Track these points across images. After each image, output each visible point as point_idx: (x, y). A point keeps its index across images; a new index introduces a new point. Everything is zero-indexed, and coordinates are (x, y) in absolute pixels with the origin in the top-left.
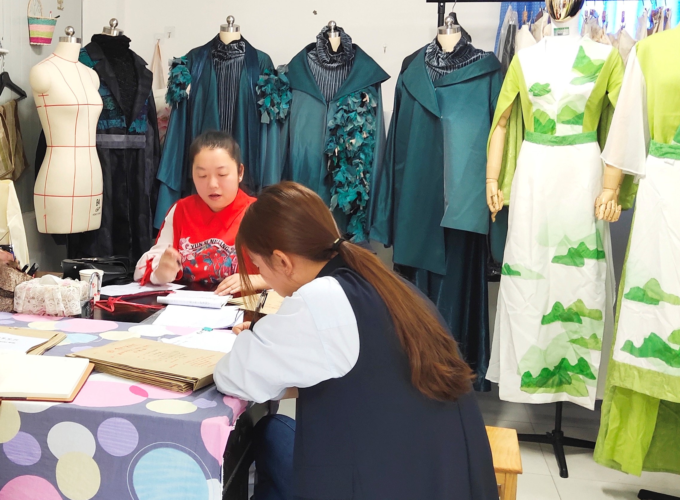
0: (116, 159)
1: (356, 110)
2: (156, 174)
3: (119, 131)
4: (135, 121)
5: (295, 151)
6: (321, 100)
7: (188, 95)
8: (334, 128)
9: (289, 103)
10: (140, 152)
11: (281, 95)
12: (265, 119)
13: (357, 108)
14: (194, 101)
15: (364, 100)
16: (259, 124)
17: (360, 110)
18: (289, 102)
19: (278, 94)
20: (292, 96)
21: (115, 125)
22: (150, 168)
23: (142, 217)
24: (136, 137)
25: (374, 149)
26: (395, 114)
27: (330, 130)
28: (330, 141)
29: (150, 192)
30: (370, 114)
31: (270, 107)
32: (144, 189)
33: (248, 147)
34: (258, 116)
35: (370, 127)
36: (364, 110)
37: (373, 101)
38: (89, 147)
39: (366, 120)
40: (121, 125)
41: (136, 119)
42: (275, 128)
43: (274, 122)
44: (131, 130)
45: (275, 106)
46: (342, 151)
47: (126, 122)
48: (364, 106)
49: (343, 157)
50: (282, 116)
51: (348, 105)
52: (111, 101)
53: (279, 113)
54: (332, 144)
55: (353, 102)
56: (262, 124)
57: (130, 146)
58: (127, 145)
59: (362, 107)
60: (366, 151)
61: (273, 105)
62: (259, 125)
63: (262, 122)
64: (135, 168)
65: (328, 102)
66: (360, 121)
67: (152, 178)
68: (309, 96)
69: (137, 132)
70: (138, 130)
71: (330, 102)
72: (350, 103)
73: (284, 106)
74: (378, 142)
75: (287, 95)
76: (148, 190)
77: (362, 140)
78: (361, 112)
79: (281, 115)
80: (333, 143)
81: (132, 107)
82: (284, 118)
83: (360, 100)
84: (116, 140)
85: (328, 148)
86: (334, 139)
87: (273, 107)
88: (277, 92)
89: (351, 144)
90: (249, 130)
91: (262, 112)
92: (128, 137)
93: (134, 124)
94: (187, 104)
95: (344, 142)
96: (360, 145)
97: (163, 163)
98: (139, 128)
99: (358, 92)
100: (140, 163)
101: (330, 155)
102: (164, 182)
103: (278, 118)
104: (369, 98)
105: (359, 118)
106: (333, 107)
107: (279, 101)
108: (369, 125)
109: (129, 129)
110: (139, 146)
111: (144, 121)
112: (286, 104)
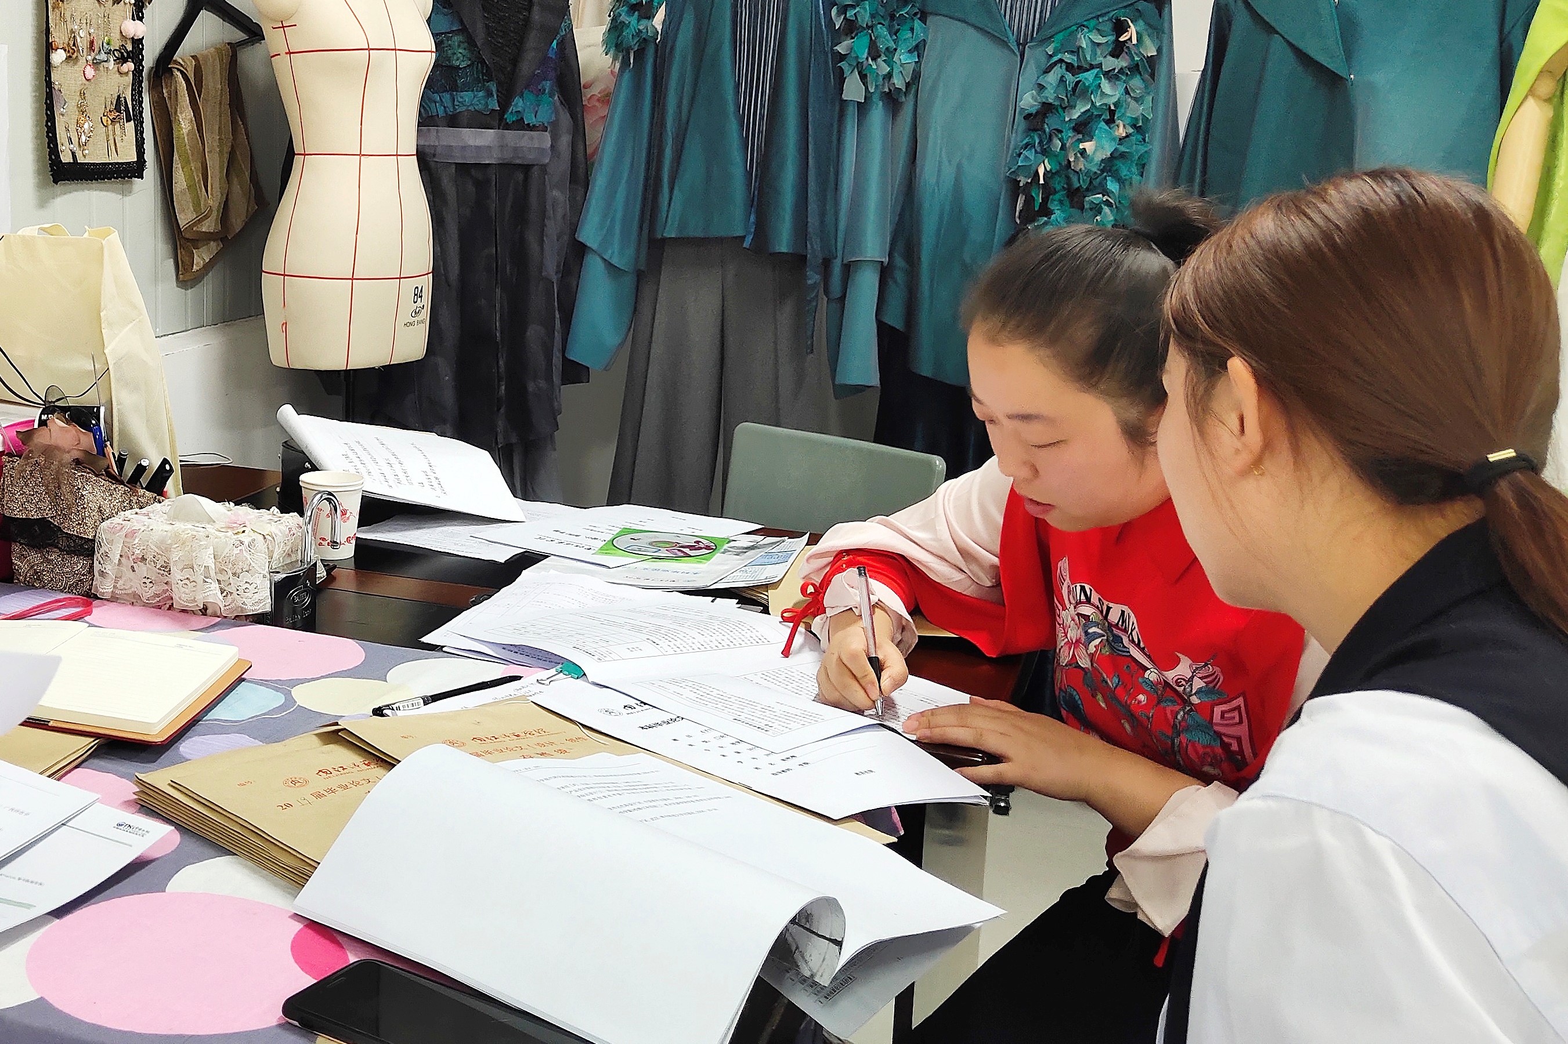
0: (470, 188)
1: (1100, 65)
2: (574, 227)
3: (479, 121)
4: (522, 96)
5: (928, 172)
6: (1006, 39)
7: (658, 32)
8: (1037, 113)
9: (918, 49)
10: (535, 172)
11: (898, 30)
12: (853, 90)
13: (1101, 59)
14: (672, 48)
15: (1122, 39)
16: (837, 104)
17: (1111, 63)
18: (917, 47)
19: (890, 29)
20: (925, 31)
21: (472, 104)
22: (560, 212)
23: (534, 332)
24: (523, 136)
25: (1146, 167)
26: (1209, 72)
27: (1027, 117)
28: (1026, 146)
29: (557, 273)
30: (1138, 76)
31: (867, 59)
32: (542, 263)
33: (808, 162)
34: (835, 84)
35: (1135, 110)
36: (1122, 63)
37: (1147, 41)
38: (397, 155)
39: (1127, 92)
40: (487, 104)
41: (526, 92)
42: (877, 113)
43: (876, 98)
44: (510, 118)
45: (880, 56)
46: (1057, 172)
47: (497, 96)
48: (1124, 54)
49: (1058, 187)
50: (898, 82)
51: (1077, 51)
52: (462, 46)
53: (889, 76)
54: (1030, 154)
55: (1092, 42)
56: (844, 104)
57: (508, 156)
58: (500, 156)
59: (1117, 57)
60: (1124, 172)
61: (874, 54)
62: (837, 108)
63: (844, 97)
64: (521, 212)
65: (1022, 45)
66: (1110, 92)
67: (566, 238)
68: (971, 31)
69: (529, 124)
70: (529, 119)
71: (1028, 44)
72: (1084, 46)
73: (904, 58)
74: (1156, 148)
75: (912, 29)
76: (551, 267)
77: (1113, 143)
78: (1114, 69)
79: (896, 82)
80: (1033, 150)
81: (515, 62)
82: (904, 90)
83: (1112, 38)
84: (471, 142)
85: (1019, 164)
86: (1037, 141)
87: (874, 59)
88: (886, 23)
89: (1081, 154)
90: (810, 119)
91: (847, 73)
92: (503, 137)
93: (518, 104)
94: (656, 57)
95: (1063, 147)
96: (1109, 155)
97: (593, 202)
98: (533, 115)
99: (1106, 18)
100: (533, 200)
101: (1023, 181)
102: (594, 246)
103: (887, 90)
104: (1137, 33)
105: (1106, 86)
106: (1035, 57)
107: (892, 45)
108: (1133, 103)
109: (506, 116)
110: (530, 157)
111: (546, 98)
112: (910, 52)
